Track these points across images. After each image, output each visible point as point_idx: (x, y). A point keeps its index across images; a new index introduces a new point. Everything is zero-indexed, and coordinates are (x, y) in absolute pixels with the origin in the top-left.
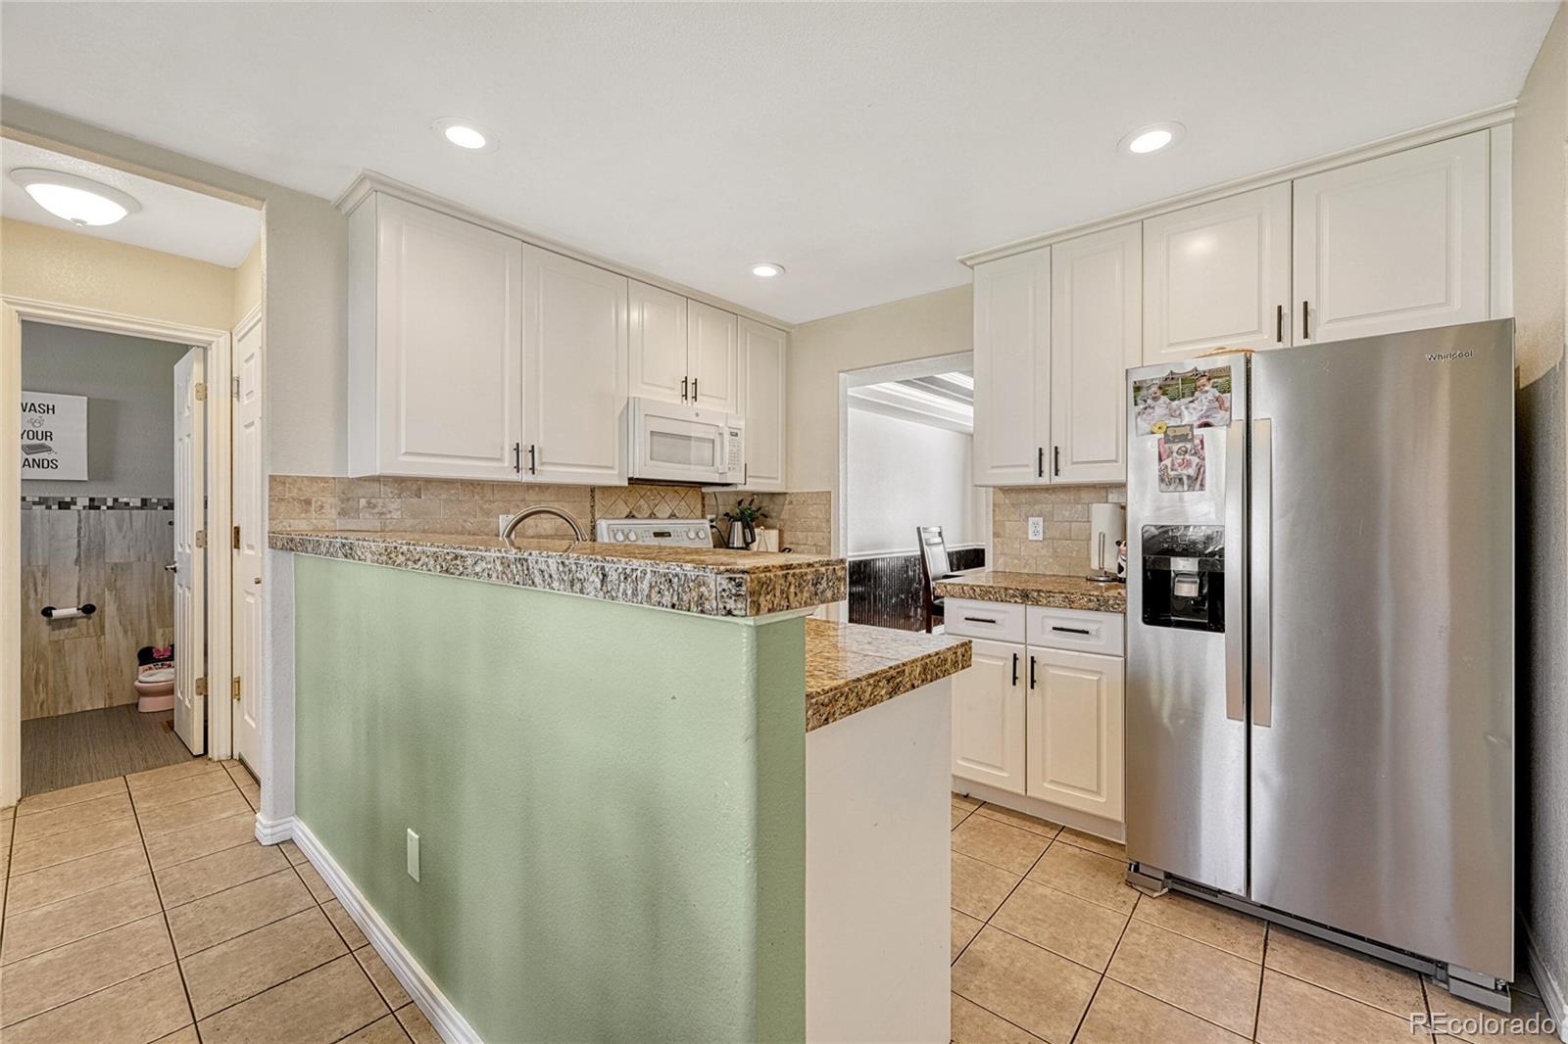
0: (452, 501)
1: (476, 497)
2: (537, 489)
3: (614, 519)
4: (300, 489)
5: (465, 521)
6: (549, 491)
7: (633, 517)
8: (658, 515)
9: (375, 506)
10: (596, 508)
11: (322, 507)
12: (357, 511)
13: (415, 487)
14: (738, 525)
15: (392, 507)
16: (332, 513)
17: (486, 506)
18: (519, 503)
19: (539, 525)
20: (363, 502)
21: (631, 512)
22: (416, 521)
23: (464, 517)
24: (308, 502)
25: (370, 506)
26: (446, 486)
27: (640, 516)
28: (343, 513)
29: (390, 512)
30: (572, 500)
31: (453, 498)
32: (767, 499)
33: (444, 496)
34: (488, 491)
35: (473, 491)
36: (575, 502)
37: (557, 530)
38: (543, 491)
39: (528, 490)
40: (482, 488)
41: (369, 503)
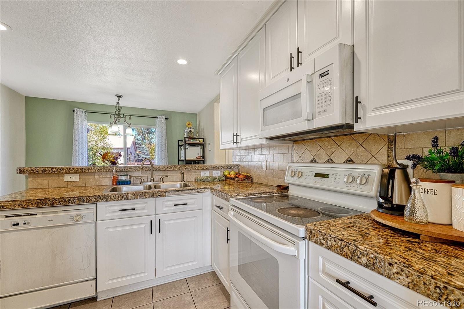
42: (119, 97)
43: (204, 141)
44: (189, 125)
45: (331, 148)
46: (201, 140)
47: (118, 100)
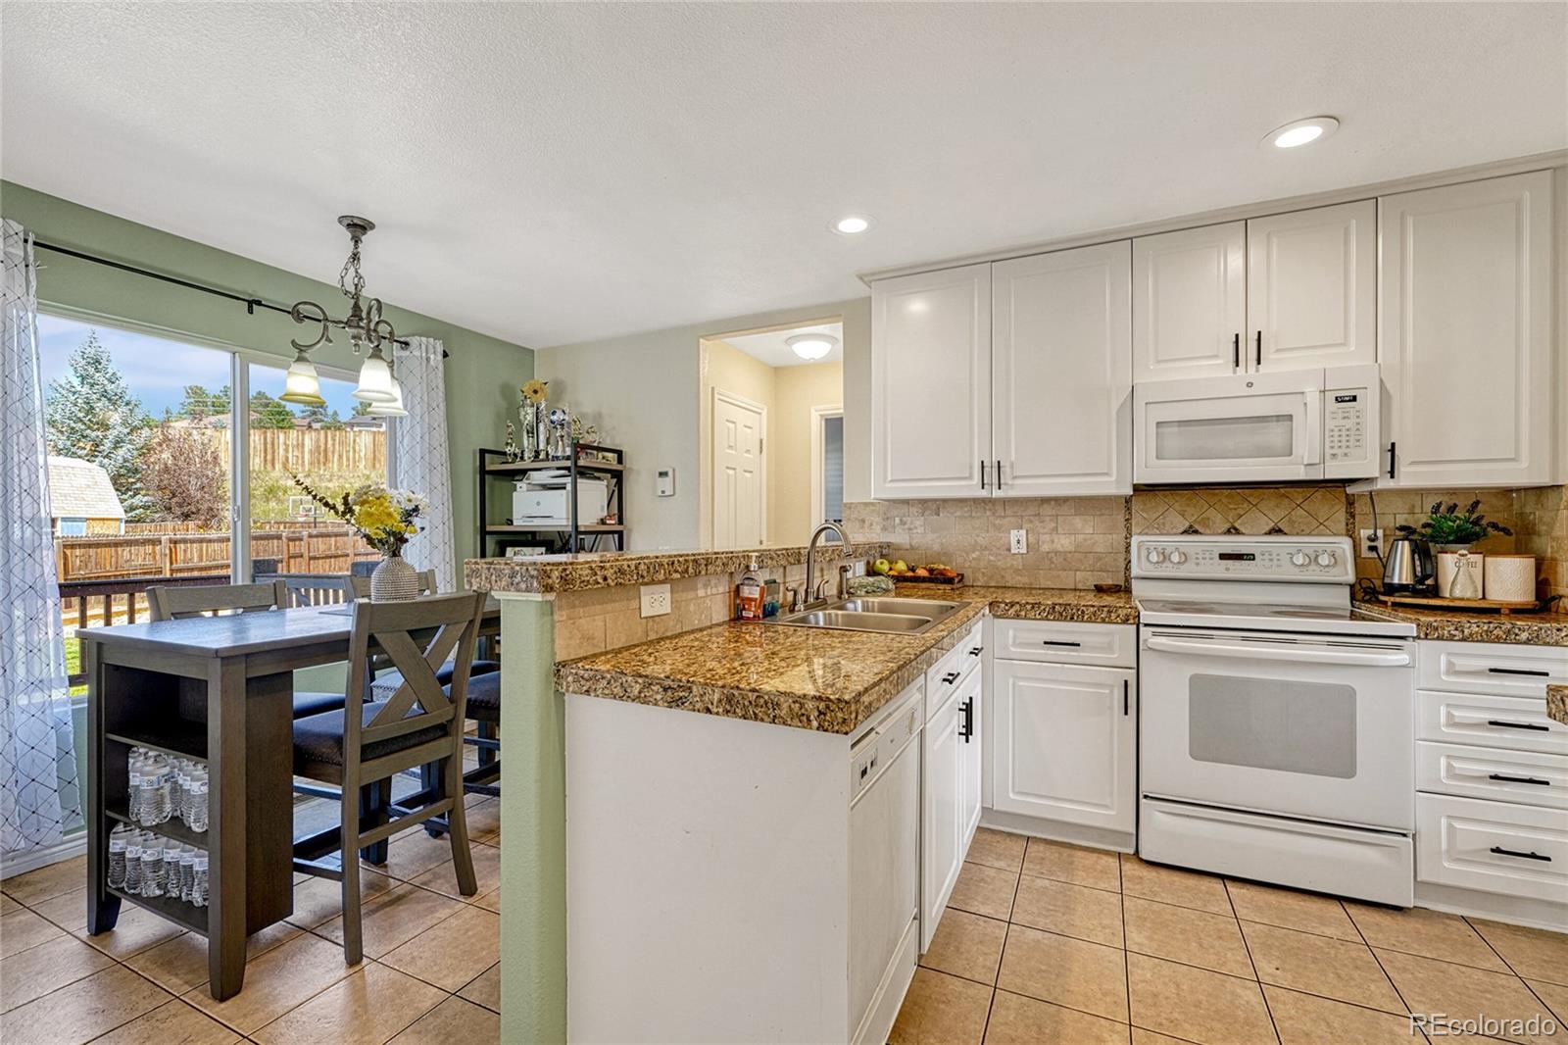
0: (965, 517)
1: (988, 513)
2: (1053, 503)
3: (1162, 534)
4: (859, 512)
5: (978, 536)
6: (1068, 503)
7: (1196, 532)
8: (1242, 529)
9: (905, 524)
10: (1133, 522)
11: (872, 524)
12: (894, 527)
13: (934, 507)
14: (1404, 549)
15: (918, 523)
16: (878, 529)
17: (997, 522)
18: (1032, 518)
19: (1056, 541)
20: (897, 520)
21: (1191, 527)
22: (935, 535)
23: (977, 531)
24: (863, 521)
25: (902, 523)
26: (960, 505)
27: (1208, 531)
28: (884, 529)
29: (916, 528)
30: (1098, 513)
31: (966, 515)
32: (1532, 498)
33: (958, 514)
34: (999, 508)
35: (985, 508)
36: (1103, 515)
37: (1077, 546)
38: (1060, 505)
39: (1042, 504)
40: (993, 505)
41: (901, 520)
42: (358, 228)
43: (620, 461)
44: (536, 392)
45: (1235, 509)
46: (610, 455)
47: (352, 244)
